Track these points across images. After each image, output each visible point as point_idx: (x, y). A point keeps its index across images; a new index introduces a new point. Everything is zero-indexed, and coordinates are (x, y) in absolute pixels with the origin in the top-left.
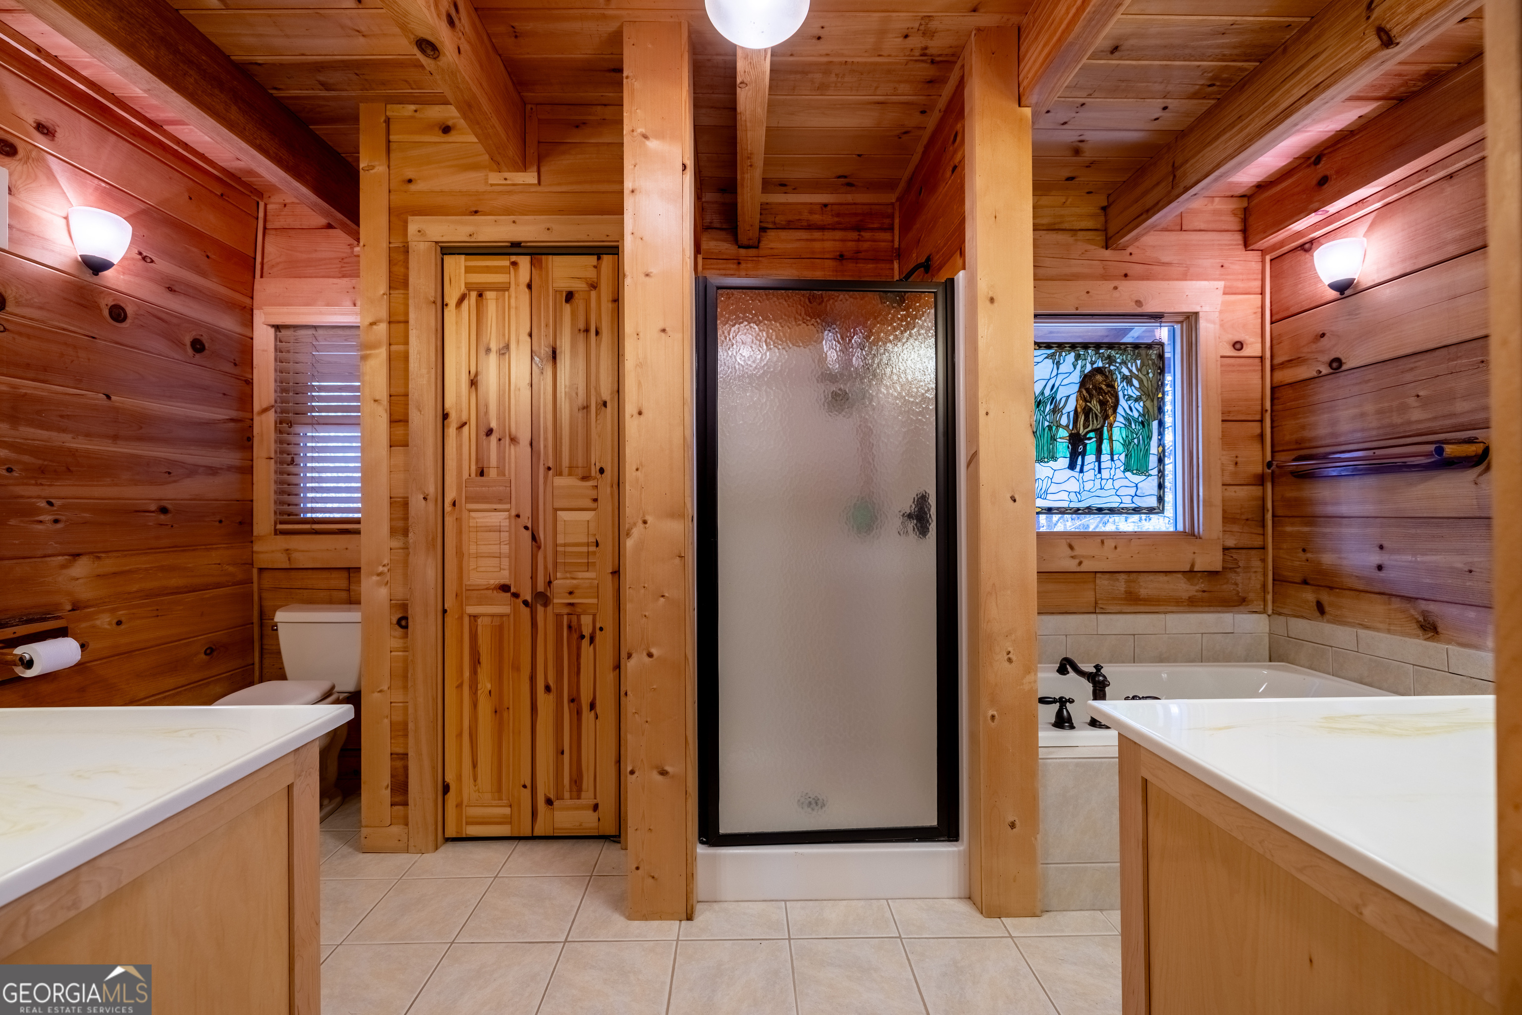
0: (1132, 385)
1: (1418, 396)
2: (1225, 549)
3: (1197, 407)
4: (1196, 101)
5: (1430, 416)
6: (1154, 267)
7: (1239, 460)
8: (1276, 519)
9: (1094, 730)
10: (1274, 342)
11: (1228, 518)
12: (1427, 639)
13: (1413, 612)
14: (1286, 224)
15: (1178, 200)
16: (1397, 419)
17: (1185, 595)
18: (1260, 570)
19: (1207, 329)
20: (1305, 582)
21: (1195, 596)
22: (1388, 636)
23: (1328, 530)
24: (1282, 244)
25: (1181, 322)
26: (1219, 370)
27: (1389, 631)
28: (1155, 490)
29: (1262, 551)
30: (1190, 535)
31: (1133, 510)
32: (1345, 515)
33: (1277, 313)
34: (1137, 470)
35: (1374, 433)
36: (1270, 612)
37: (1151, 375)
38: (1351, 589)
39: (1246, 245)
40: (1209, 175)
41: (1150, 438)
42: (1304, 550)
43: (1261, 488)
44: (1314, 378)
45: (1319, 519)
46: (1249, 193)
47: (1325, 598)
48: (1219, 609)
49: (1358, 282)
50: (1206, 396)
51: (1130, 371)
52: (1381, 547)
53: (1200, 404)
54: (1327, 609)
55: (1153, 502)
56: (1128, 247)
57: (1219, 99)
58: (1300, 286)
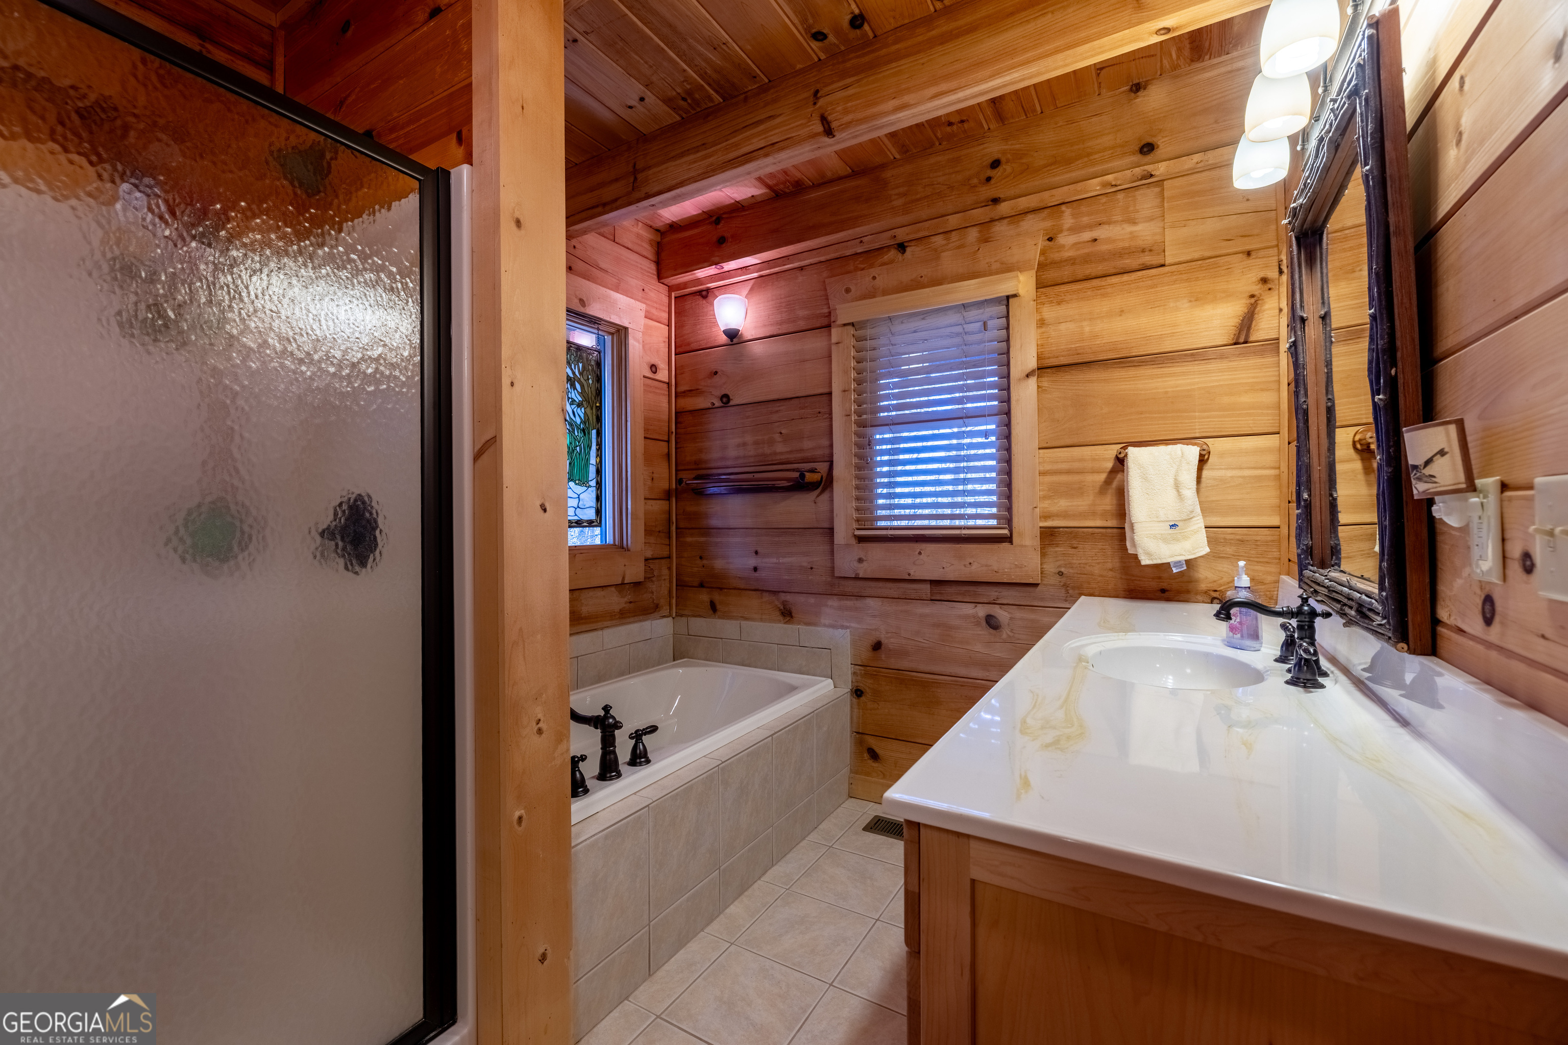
0: (575, 388)
1: (781, 433)
2: (646, 560)
3: (626, 421)
4: (667, 109)
5: (788, 450)
6: (594, 269)
7: (655, 475)
8: (679, 530)
9: (610, 785)
10: (678, 372)
11: (648, 532)
12: (785, 623)
13: (777, 603)
14: (694, 268)
15: (637, 205)
16: (767, 450)
17: (617, 608)
18: (667, 577)
19: (635, 346)
20: (701, 585)
21: (624, 608)
22: (761, 624)
23: (719, 540)
24: (685, 285)
25: (612, 334)
26: (642, 389)
27: (761, 620)
28: (593, 503)
29: (668, 560)
30: (620, 547)
31: (576, 523)
32: (732, 527)
33: (681, 346)
34: (579, 480)
35: (752, 460)
36: (674, 615)
37: (590, 381)
38: (735, 589)
39: (660, 277)
40: (672, 190)
41: (590, 447)
42: (701, 558)
43: (668, 502)
44: (709, 409)
45: (712, 531)
46: (662, 230)
47: (717, 597)
48: (641, 618)
49: (741, 334)
50: (633, 412)
51: (574, 373)
52: (756, 553)
53: (629, 419)
54: (718, 607)
55: (590, 514)
56: (573, 238)
57: (683, 118)
58: (698, 327)
